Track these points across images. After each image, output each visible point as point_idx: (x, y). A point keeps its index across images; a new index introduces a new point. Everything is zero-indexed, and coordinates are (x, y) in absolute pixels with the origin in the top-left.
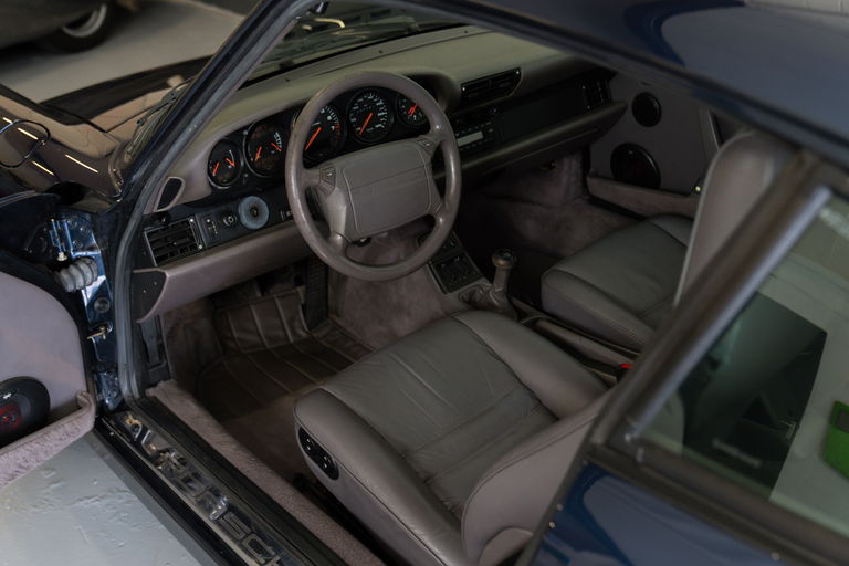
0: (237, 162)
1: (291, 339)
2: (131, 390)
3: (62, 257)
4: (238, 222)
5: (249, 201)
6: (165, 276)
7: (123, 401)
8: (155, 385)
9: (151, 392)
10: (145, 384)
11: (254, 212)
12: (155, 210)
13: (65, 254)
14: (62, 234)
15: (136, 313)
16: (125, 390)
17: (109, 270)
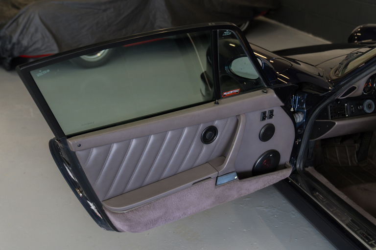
0: (372, 85)
1: (350, 165)
2: (300, 166)
3: (292, 110)
4: (363, 109)
5: (369, 101)
6: (335, 123)
7: (296, 170)
8: (307, 167)
9: (307, 169)
10: (305, 166)
11: (369, 106)
12: (339, 98)
13: (294, 109)
14: (295, 100)
15: (311, 136)
16: (298, 166)
17: (307, 117)
